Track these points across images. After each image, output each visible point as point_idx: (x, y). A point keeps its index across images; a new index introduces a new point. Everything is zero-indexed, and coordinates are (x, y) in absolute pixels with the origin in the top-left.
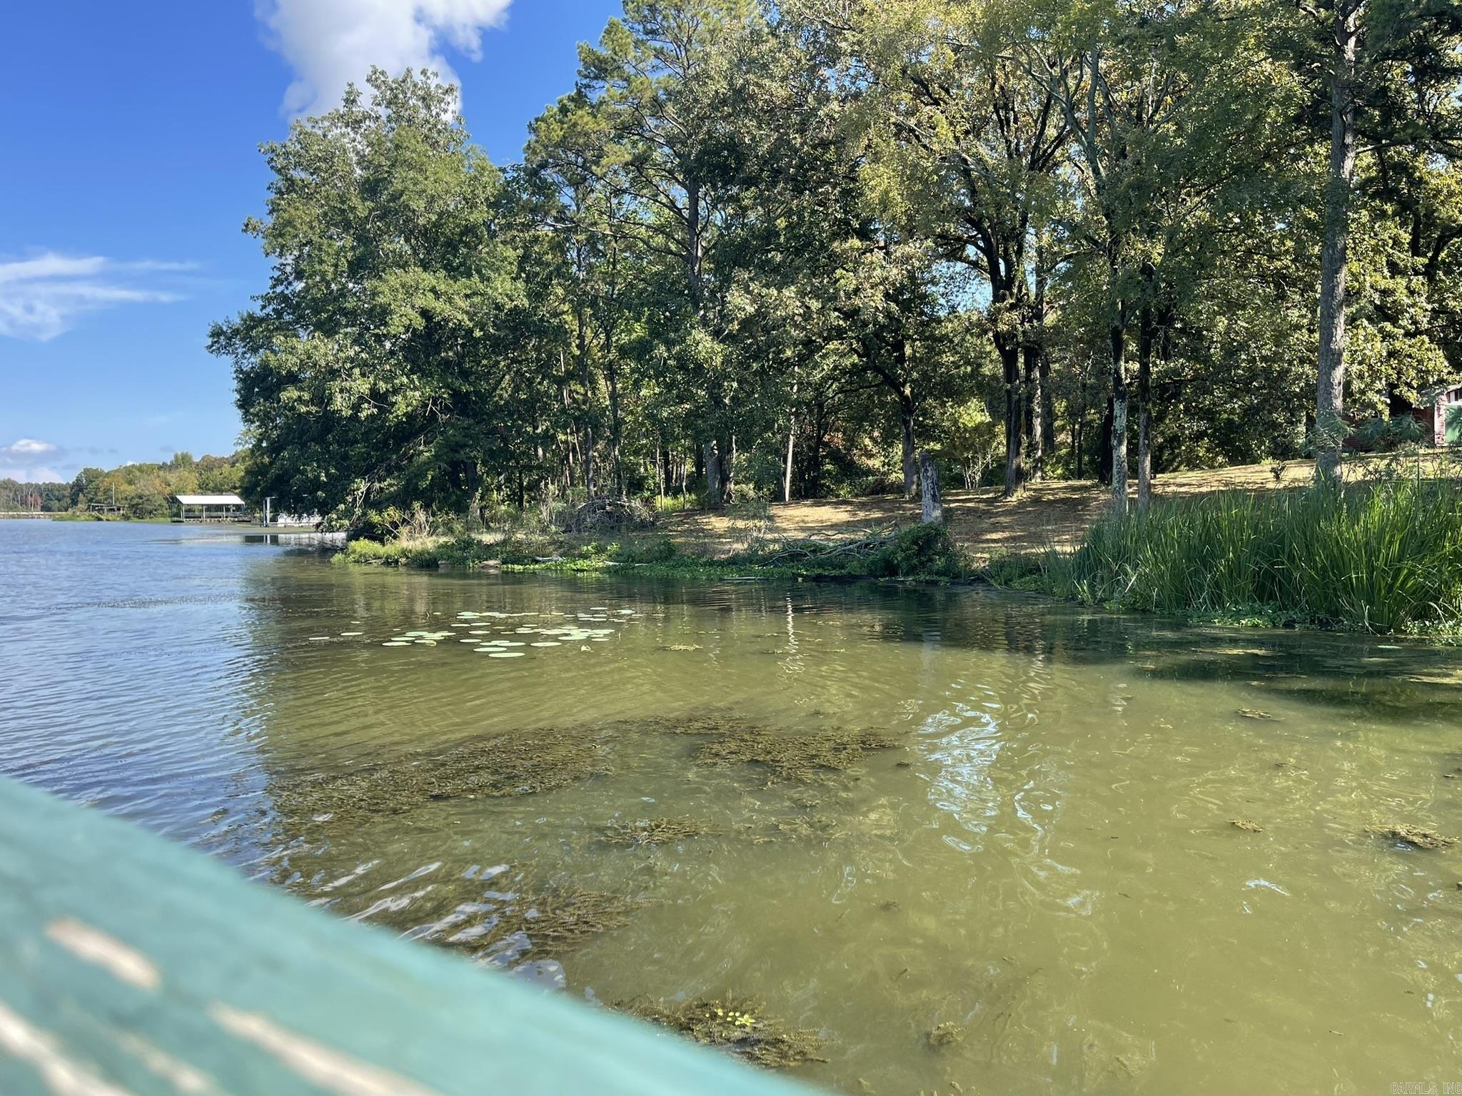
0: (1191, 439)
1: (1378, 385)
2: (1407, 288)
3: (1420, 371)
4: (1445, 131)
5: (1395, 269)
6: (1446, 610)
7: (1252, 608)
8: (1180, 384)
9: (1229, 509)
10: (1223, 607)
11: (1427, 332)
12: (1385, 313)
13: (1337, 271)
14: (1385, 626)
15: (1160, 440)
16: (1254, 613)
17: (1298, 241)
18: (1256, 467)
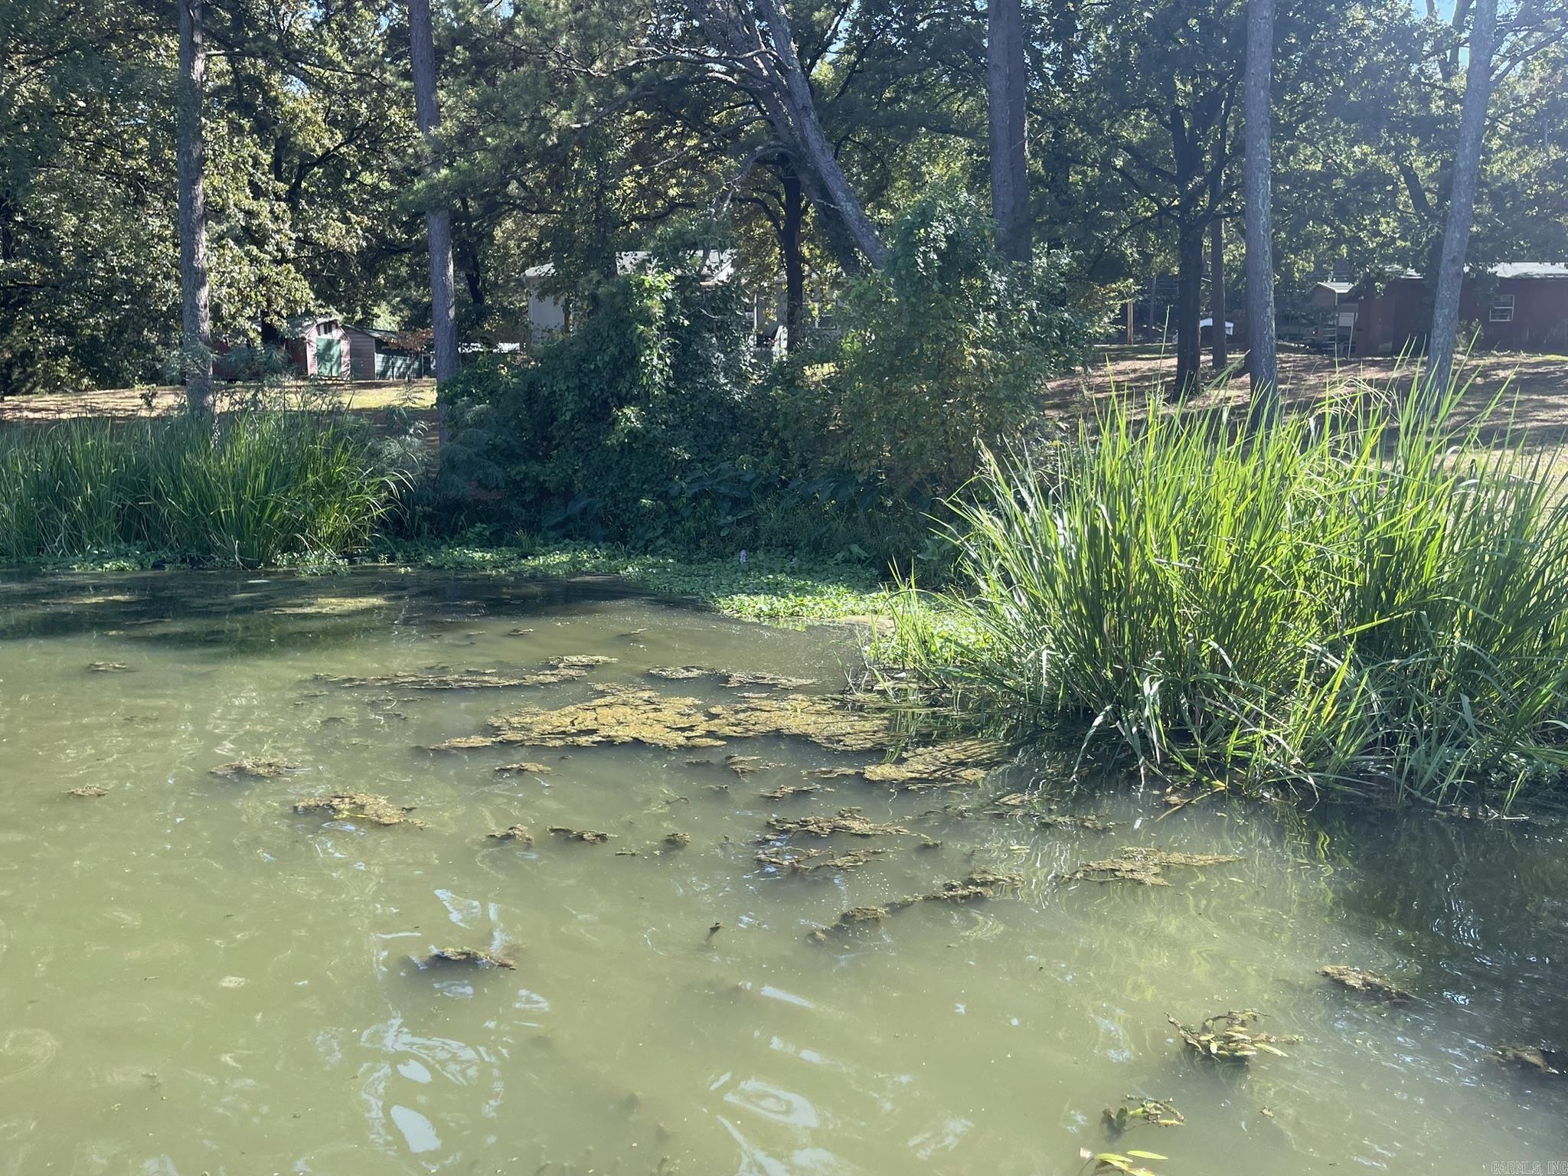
0: (48, 357)
1: (249, 312)
2: (272, 212)
3: (289, 300)
4: (296, 51)
5: (257, 192)
6: (311, 542)
7: (117, 550)
8: (27, 290)
9: (83, 439)
10: (82, 549)
11: (294, 261)
12: (252, 235)
13: (195, 182)
14: (255, 561)
15: (8, 355)
16: (118, 555)
17: (152, 140)
18: (127, 393)
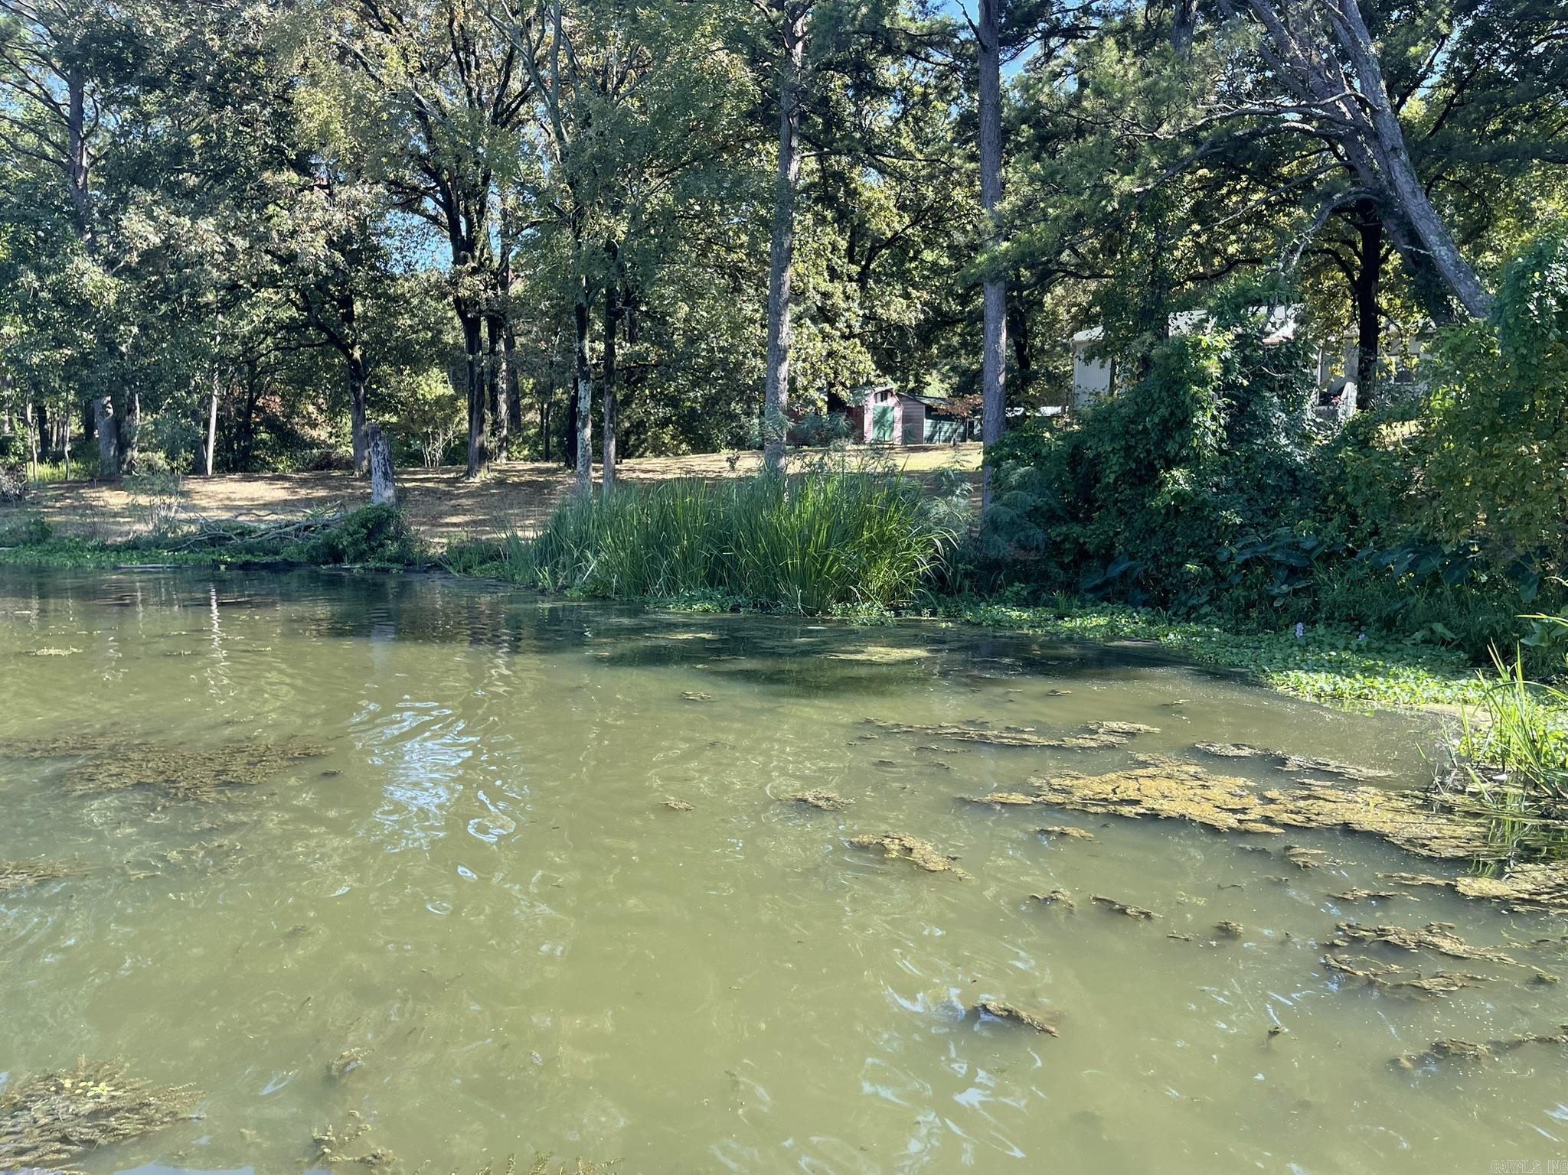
0: (657, 425)
1: (818, 383)
2: (844, 292)
3: (853, 372)
4: (876, 146)
5: (834, 274)
6: (863, 594)
7: (704, 593)
8: (645, 369)
9: (684, 497)
10: (677, 592)
11: (859, 336)
12: (825, 315)
13: (783, 270)
14: (814, 609)
15: (627, 425)
16: (705, 598)
17: (752, 236)
18: (715, 456)
